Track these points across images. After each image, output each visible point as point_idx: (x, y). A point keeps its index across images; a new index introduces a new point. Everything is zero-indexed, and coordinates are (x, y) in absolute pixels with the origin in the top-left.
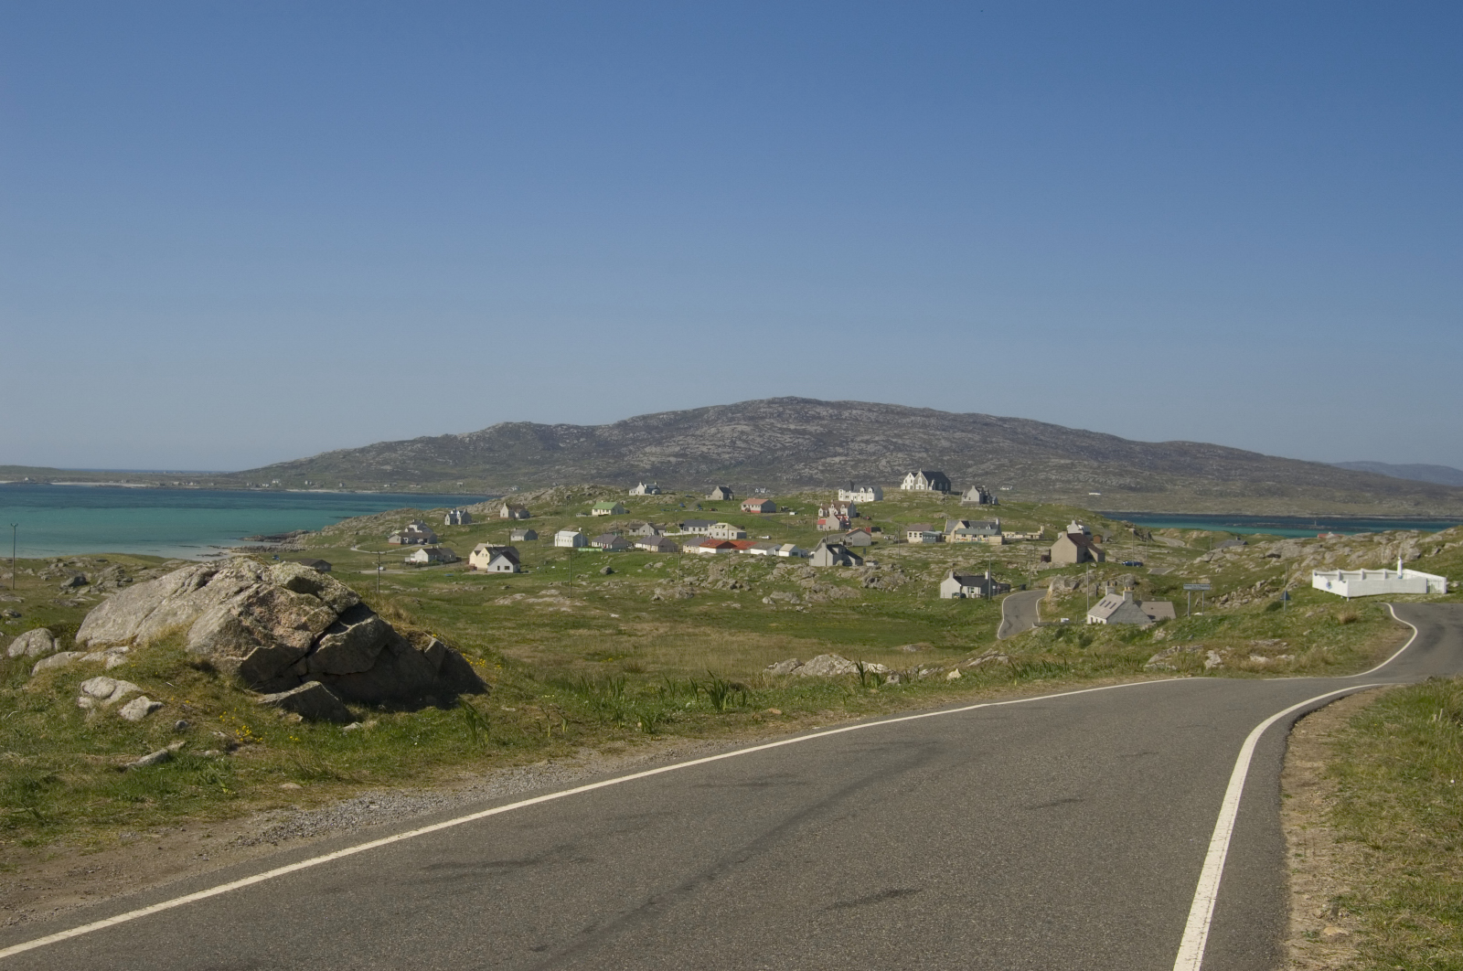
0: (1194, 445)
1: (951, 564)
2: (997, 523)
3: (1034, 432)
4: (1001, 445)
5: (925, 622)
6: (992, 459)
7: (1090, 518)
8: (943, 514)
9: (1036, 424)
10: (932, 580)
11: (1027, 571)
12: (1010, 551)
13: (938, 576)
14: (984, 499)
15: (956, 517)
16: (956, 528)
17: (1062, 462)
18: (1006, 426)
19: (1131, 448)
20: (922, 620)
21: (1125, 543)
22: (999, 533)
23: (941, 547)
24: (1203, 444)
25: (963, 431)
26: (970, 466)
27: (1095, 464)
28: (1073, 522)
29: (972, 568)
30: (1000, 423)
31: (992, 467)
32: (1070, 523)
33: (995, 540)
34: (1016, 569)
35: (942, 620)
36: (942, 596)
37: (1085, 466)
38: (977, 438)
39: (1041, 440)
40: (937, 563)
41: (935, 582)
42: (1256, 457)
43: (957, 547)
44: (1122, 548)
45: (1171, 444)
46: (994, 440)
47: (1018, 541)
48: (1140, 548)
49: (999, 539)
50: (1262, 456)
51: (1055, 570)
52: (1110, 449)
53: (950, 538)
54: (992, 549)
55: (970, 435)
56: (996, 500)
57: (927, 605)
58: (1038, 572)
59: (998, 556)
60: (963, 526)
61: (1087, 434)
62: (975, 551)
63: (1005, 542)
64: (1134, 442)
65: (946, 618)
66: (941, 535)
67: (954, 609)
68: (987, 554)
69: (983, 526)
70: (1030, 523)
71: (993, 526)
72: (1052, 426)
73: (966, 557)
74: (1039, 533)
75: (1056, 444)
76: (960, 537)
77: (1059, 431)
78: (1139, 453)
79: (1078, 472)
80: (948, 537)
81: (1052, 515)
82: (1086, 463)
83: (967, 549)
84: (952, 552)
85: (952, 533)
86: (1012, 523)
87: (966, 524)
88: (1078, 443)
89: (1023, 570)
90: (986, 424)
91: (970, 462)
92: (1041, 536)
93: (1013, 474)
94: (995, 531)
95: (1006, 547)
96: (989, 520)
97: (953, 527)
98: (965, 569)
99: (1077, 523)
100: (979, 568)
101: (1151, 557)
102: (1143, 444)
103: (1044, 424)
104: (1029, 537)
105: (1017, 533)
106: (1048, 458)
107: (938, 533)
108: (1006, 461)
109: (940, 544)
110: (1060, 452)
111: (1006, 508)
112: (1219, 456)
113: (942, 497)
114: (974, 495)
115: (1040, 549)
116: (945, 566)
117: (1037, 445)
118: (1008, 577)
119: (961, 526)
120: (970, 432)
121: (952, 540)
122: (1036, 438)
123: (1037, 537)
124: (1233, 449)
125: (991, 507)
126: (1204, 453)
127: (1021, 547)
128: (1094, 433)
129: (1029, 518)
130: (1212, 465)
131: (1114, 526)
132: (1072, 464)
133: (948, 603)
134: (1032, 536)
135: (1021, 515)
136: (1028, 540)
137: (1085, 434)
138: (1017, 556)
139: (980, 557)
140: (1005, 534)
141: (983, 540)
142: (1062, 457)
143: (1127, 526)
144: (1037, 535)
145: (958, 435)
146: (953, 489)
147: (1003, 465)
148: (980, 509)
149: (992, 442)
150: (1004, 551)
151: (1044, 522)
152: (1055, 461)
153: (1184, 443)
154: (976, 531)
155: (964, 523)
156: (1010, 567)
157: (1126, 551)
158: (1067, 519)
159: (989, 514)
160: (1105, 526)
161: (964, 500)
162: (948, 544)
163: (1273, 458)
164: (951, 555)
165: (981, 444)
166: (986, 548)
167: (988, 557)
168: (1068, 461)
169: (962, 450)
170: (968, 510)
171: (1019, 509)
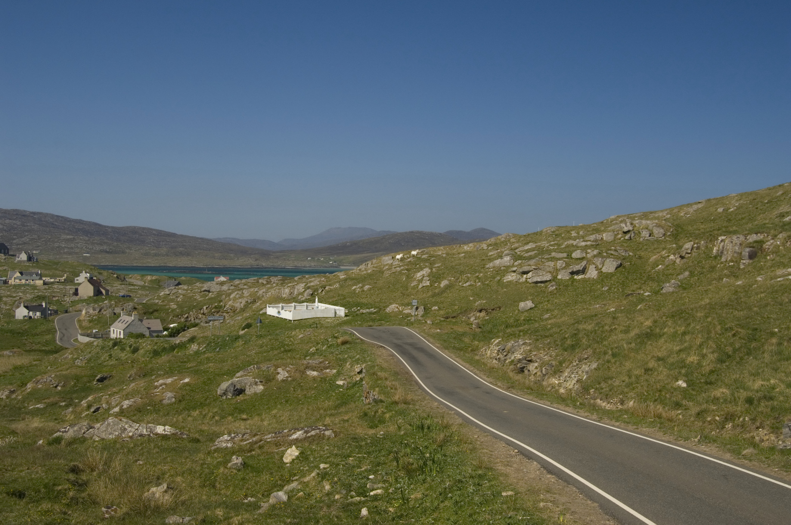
0: (140, 228)
1: (18, 298)
2: (40, 273)
3: (51, 220)
4: (33, 227)
5: (9, 334)
6: (27, 235)
7: (91, 269)
8: (5, 268)
9: (52, 216)
10: (7, 308)
11: (65, 301)
12: (48, 289)
13: (10, 305)
14: (30, 259)
15: (13, 269)
16: (15, 276)
17: (68, 237)
18: (35, 217)
19: (106, 230)
20: (7, 333)
21: (114, 284)
22: (41, 279)
23: (7, 287)
24: (145, 228)
25: (10, 219)
26: (14, 239)
27: (87, 238)
28: (84, 272)
29: (32, 300)
30: (31, 215)
31: (28, 240)
32: (82, 273)
33: (39, 283)
34: (58, 300)
35: (20, 333)
36: (17, 318)
37: (81, 239)
38: (19, 223)
39: (55, 225)
40: (8, 296)
41: (9, 309)
42: (173, 235)
43: (17, 287)
44: (113, 286)
45: (128, 227)
46: (28, 224)
47: (52, 283)
48: (123, 286)
49: (42, 282)
50: (177, 235)
51: (81, 300)
52: (95, 230)
53: (12, 282)
54: (38, 288)
55: (14, 222)
56: (37, 259)
57: (8, 323)
58: (71, 302)
59: (43, 292)
60: (19, 275)
61: (82, 222)
62: (28, 289)
63: (45, 283)
64: (108, 227)
65: (21, 331)
66: (6, 280)
67: (25, 325)
68: (36, 291)
69: (31, 274)
70: (57, 272)
71: (37, 274)
72: (62, 217)
73: (24, 292)
74: (64, 278)
75: (64, 227)
76: (18, 281)
77: (65, 220)
78: (111, 232)
79: (78, 243)
80: (10, 281)
81: (70, 268)
82: (82, 237)
83: (22, 288)
84: (14, 290)
85: (13, 279)
86: (47, 272)
87: (21, 273)
88: (76, 227)
89: (62, 301)
90: (24, 216)
91: (14, 237)
92: (65, 280)
93: (40, 244)
94: (38, 277)
95: (46, 287)
96: (33, 271)
97: (14, 276)
98: (27, 301)
99: (86, 273)
100: (36, 300)
101: (130, 291)
102: (113, 227)
103: (57, 216)
104: (58, 280)
105: (51, 278)
106: (60, 235)
107: (4, 279)
108: (36, 236)
109: (7, 285)
110: (67, 231)
111: (43, 264)
112: (154, 234)
113: (4, 258)
114: (23, 257)
115: (68, 287)
116: (15, 299)
117: (53, 227)
118: (54, 305)
119: (18, 274)
120: (14, 220)
121: (13, 283)
122: (53, 224)
123: (63, 281)
124: (161, 231)
125: (34, 263)
126: (146, 233)
127: (56, 286)
128: (85, 221)
129: (56, 269)
130: (150, 239)
131: (105, 273)
132: (74, 238)
133: (21, 322)
134: (60, 280)
135: (52, 267)
136: (58, 282)
137: (80, 222)
138: (54, 292)
139: (32, 293)
140: (44, 279)
141: (32, 282)
142: (68, 234)
143: (112, 273)
144: (62, 279)
145: (7, 221)
146: (11, 253)
147: (34, 239)
148: (27, 264)
149: (27, 226)
150: (45, 289)
151: (65, 272)
152: (64, 237)
153: (135, 227)
154: (27, 278)
155: (20, 273)
156: (54, 299)
157: (116, 288)
158: (78, 270)
159: (33, 267)
160: (100, 274)
161: (17, 259)
162: (11, 285)
163: (182, 236)
164: (14, 292)
165: (21, 226)
166: (34, 287)
167: (36, 292)
168: (72, 237)
169: (10, 230)
170: (20, 265)
171: (50, 264)
